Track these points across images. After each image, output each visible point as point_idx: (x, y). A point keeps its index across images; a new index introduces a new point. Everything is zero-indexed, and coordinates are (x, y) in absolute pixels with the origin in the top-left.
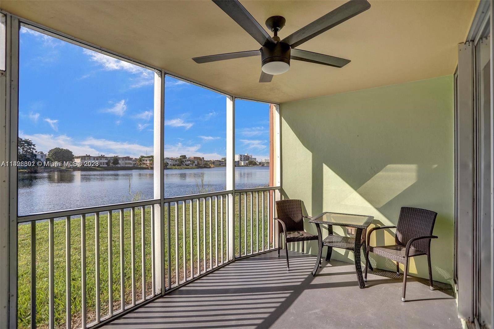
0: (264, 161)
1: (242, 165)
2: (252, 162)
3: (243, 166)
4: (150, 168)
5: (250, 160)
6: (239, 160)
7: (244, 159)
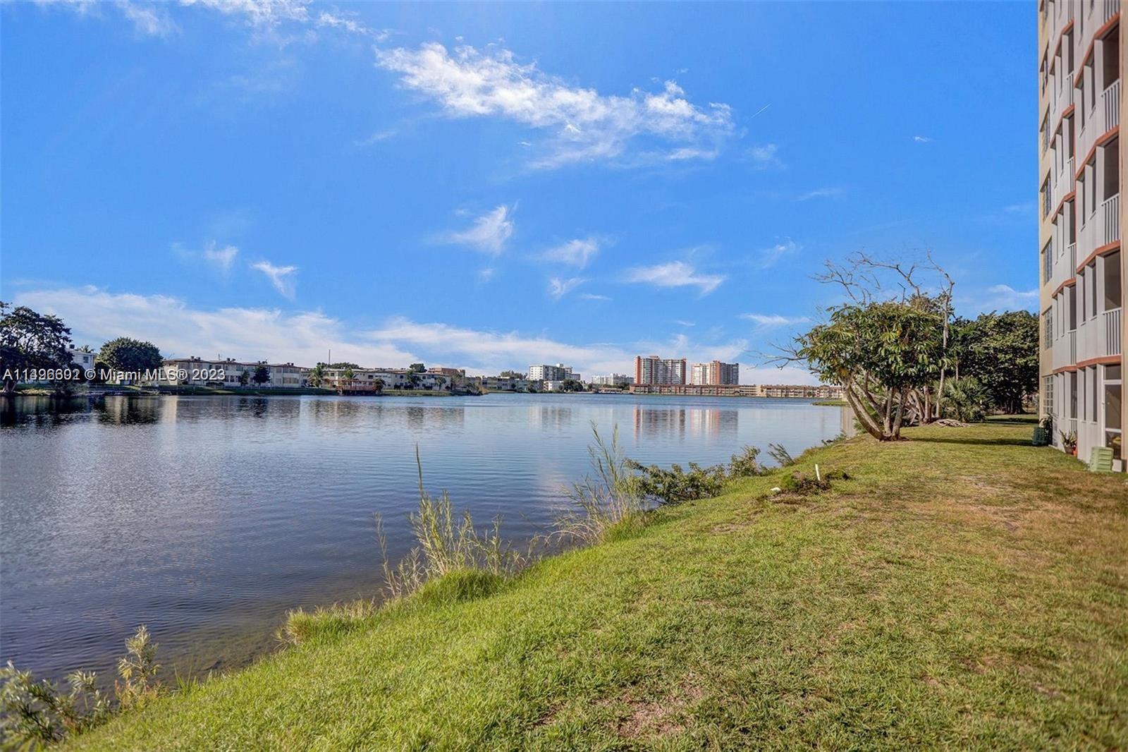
0: (598, 382)
1: (549, 389)
2: (572, 382)
3: (551, 392)
4: (341, 393)
5: (567, 378)
6: (542, 378)
7: (554, 375)
